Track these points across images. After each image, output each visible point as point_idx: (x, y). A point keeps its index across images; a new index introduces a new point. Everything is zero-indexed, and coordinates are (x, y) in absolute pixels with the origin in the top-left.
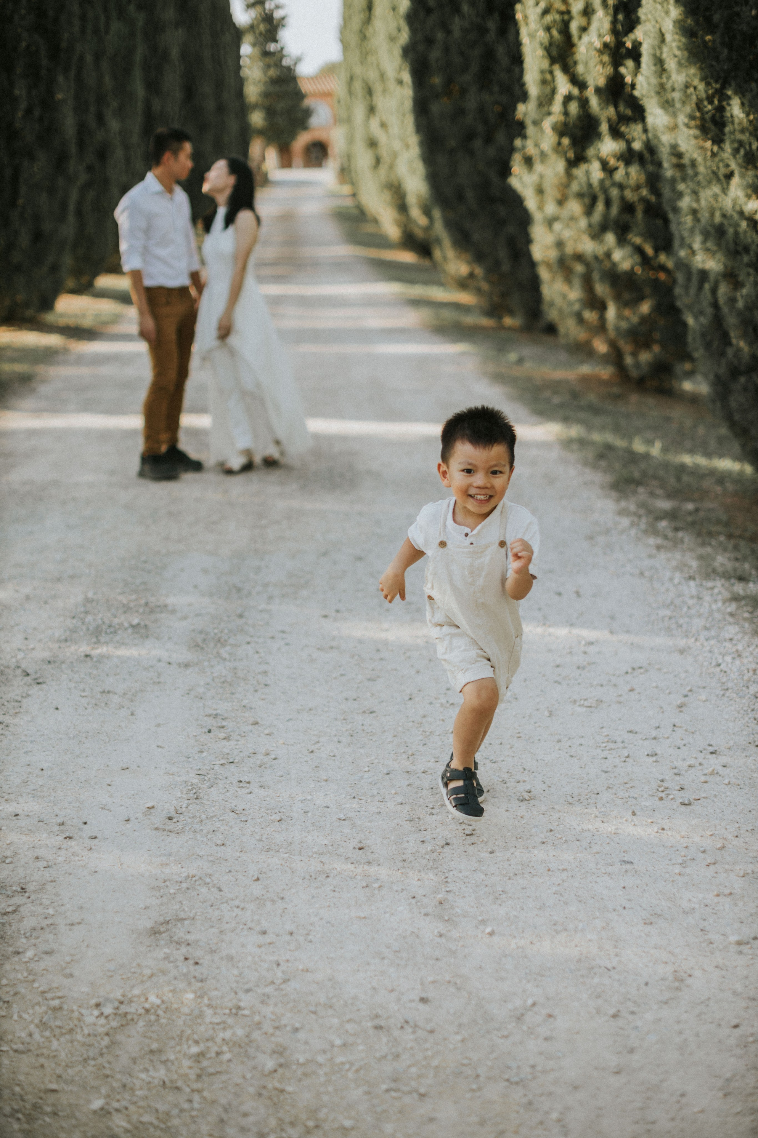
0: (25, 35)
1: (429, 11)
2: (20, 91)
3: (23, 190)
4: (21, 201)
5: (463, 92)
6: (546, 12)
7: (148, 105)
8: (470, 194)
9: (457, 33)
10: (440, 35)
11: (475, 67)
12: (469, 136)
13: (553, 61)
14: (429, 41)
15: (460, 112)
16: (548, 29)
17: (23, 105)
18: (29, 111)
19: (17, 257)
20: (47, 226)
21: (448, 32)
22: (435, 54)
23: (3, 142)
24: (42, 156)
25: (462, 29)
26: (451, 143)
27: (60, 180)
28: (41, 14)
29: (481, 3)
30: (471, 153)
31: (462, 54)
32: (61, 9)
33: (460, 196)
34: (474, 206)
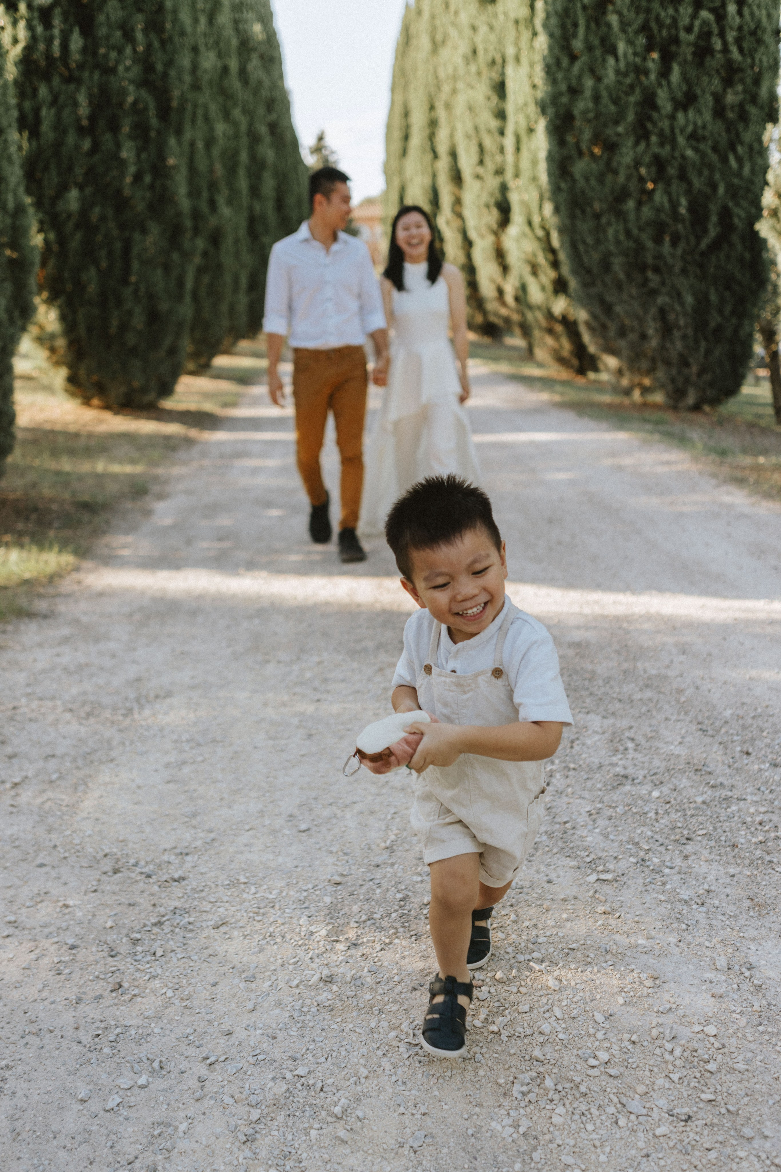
0: (131, 88)
1: (573, 58)
2: (127, 152)
3: (135, 265)
4: (133, 279)
8: (618, 263)
9: (610, 77)
10: (589, 83)
11: (631, 117)
12: (622, 196)
14: (574, 91)
17: (132, 169)
18: (138, 177)
19: (131, 339)
20: (163, 306)
21: (598, 78)
23: (110, 212)
24: (154, 229)
25: (618, 72)
26: (597, 206)
27: (175, 256)
28: (148, 68)
29: (642, 40)
30: (620, 215)
31: (616, 101)
32: (170, 63)
33: (606, 266)
34: (622, 276)
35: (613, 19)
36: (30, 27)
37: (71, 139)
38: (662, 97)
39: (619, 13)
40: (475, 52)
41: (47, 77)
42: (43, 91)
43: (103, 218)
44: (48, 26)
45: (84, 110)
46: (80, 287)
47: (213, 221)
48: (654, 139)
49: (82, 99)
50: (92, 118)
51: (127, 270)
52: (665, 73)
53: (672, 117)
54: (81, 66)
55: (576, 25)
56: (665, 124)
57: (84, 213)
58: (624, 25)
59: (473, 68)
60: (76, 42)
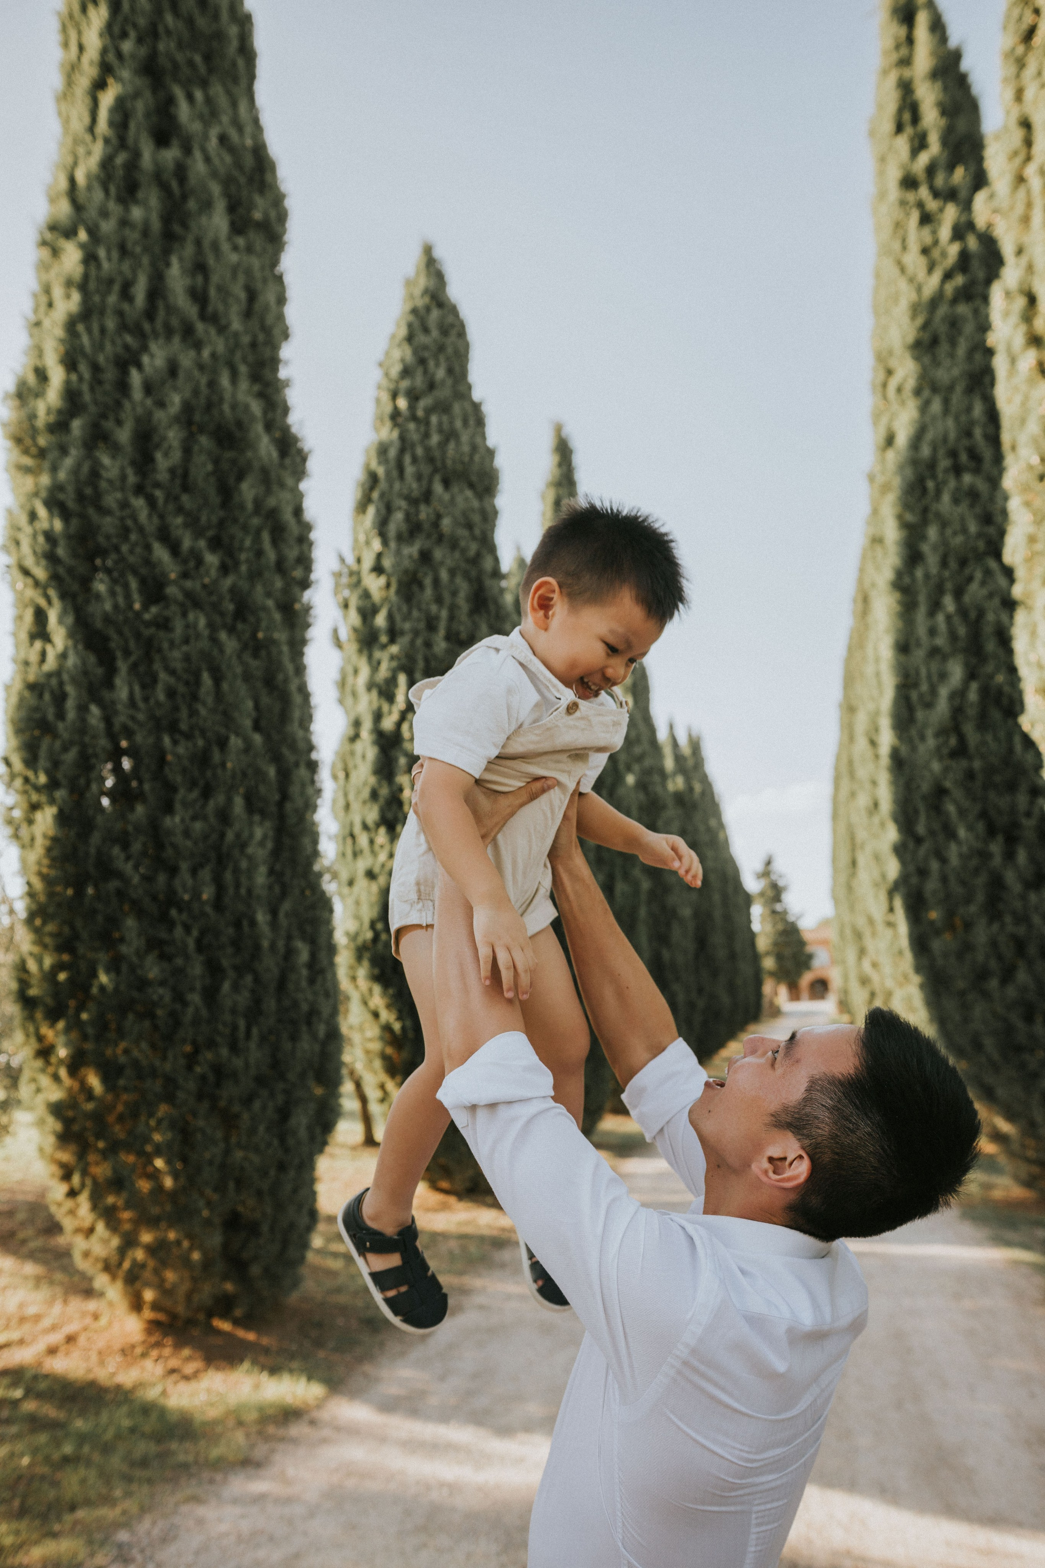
1: (919, 841)
5: (968, 926)
8: (989, 1043)
9: (954, 860)
10: (935, 865)
11: (980, 897)
12: (982, 975)
14: (923, 873)
15: (967, 948)
21: (944, 860)
22: (932, 885)
25: (961, 855)
26: (960, 984)
29: (981, 826)
30: (985, 995)
31: (963, 883)
33: (978, 1046)
34: (996, 1056)
35: (951, 808)
38: (1010, 877)
39: (955, 802)
40: (876, 805)
48: (1008, 919)
52: (1009, 856)
53: (1023, 897)
55: (916, 812)
56: (1018, 905)
58: (962, 812)
59: (876, 820)
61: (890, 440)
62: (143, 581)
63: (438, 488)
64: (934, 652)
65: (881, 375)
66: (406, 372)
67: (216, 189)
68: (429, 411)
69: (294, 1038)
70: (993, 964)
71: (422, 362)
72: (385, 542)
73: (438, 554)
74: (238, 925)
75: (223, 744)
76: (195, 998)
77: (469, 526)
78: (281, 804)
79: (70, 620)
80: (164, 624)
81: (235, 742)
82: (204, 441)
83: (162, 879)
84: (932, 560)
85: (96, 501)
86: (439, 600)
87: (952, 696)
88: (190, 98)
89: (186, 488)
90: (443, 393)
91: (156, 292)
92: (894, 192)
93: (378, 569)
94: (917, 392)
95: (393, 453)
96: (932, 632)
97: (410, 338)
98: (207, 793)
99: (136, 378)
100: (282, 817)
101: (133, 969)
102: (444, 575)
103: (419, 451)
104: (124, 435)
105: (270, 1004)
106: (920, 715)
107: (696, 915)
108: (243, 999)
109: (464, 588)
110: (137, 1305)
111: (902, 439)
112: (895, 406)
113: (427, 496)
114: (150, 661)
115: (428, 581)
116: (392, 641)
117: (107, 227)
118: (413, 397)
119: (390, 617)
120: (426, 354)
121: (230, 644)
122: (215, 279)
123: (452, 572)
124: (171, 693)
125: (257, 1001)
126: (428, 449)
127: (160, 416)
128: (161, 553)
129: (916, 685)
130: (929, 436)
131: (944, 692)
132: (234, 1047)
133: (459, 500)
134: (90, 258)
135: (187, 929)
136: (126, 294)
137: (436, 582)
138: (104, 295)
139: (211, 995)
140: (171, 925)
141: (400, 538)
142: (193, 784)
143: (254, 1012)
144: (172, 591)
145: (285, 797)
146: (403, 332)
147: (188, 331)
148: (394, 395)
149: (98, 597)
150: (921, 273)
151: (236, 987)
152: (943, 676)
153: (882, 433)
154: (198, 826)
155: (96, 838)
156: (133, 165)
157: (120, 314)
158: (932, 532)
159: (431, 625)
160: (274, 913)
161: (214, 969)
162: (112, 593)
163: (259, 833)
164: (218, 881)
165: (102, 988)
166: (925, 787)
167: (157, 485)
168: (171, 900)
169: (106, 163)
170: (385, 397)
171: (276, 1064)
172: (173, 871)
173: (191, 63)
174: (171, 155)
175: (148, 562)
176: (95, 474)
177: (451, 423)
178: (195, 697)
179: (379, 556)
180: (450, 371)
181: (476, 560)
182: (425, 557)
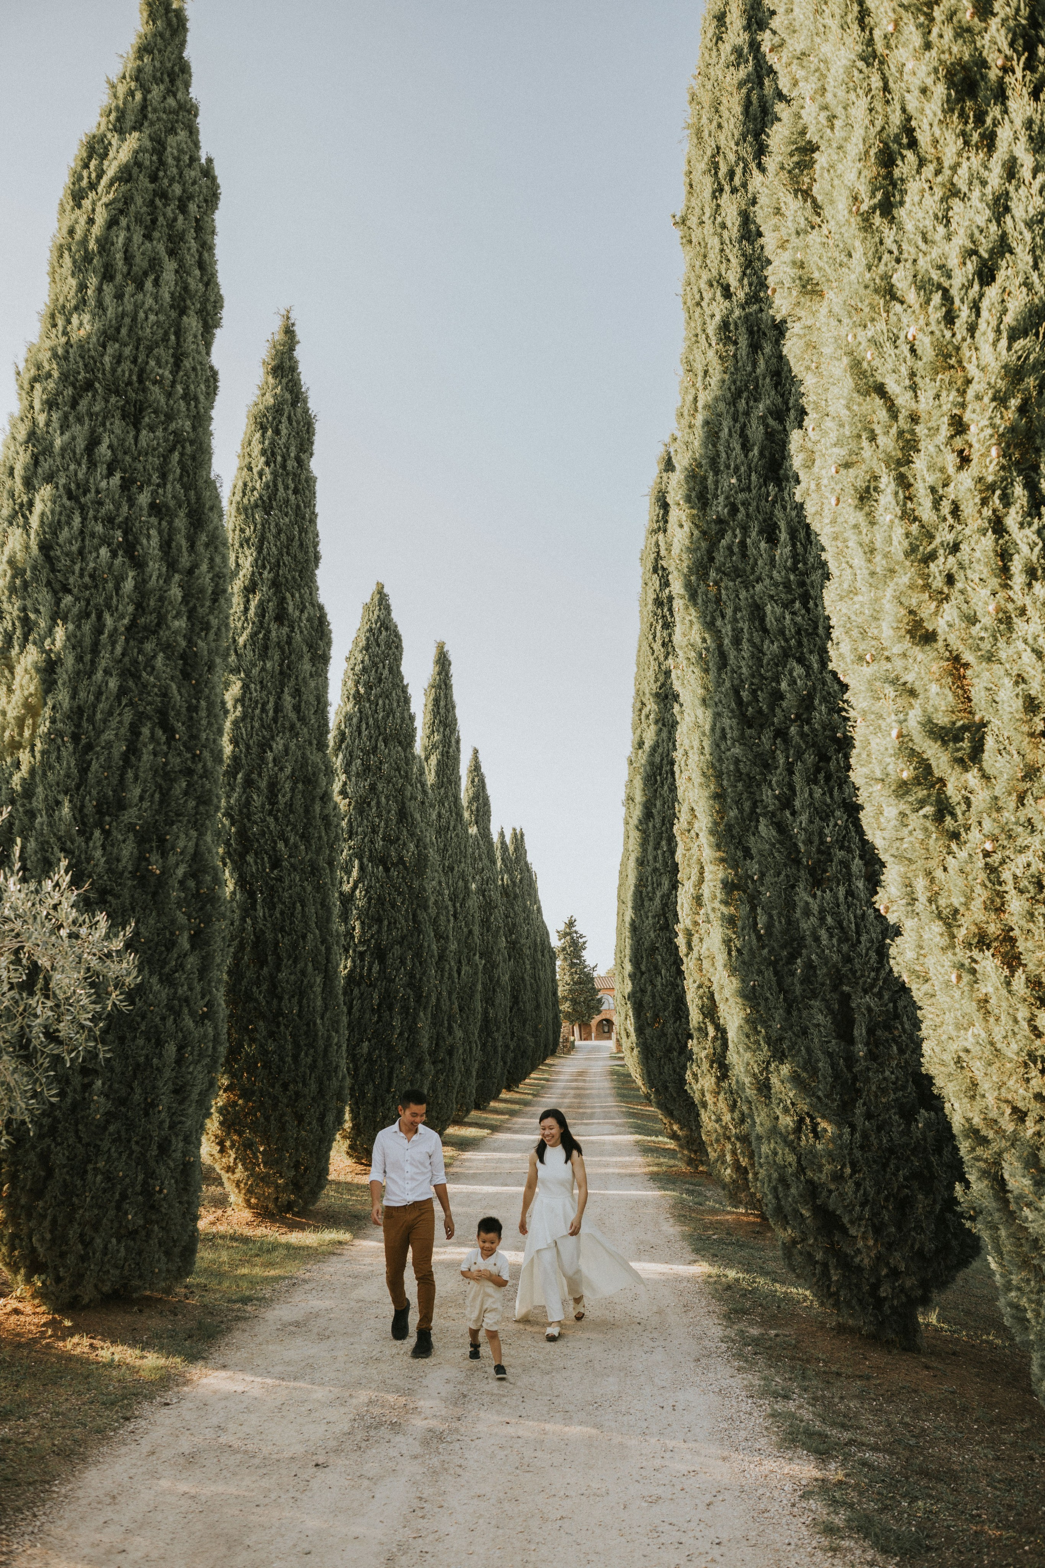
0: (402, 989)
2: (396, 1021)
3: (395, 1082)
4: (393, 1090)
5: (665, 1023)
6: (700, 987)
7: (486, 1012)
10: (649, 988)
12: (670, 1050)
13: (705, 1016)
14: (643, 991)
16: (701, 998)
17: (398, 1030)
18: (401, 1034)
21: (654, 986)
22: (647, 999)
23: (384, 1053)
24: (407, 1061)
26: (659, 1054)
27: (418, 1076)
28: (412, 976)
32: (424, 974)
33: (666, 1088)
36: (353, 961)
37: (367, 1016)
41: (359, 984)
42: (356, 992)
43: (380, 1057)
44: (362, 960)
45: (375, 1002)
46: (363, 1094)
47: (449, 1040)
49: (376, 996)
50: (379, 1005)
51: (390, 1085)
54: (377, 979)
55: (642, 957)
57: (370, 1054)
60: (376, 967)
61: (641, 744)
62: (270, 858)
63: (380, 744)
64: (655, 870)
65: (639, 705)
66: (364, 670)
67: (305, 649)
68: (377, 697)
69: (330, 1078)
70: (675, 1045)
71: (375, 664)
72: (349, 778)
73: (380, 786)
74: (308, 1025)
75: (304, 937)
76: (289, 1059)
77: (398, 769)
78: (326, 965)
79: (236, 876)
80: (280, 879)
81: (310, 936)
82: (300, 786)
83: (275, 1002)
84: (658, 820)
85: (249, 817)
86: (379, 816)
87: (662, 897)
88: (293, 596)
89: (291, 811)
90: (387, 685)
91: (278, 709)
92: (650, 607)
93: (343, 793)
94: (656, 722)
95: (355, 720)
96: (655, 858)
97: (367, 648)
98: (295, 962)
99: (270, 755)
100: (326, 971)
101: (261, 1046)
102: (383, 800)
103: (371, 721)
104: (263, 784)
105: (320, 1063)
106: (646, 904)
107: (512, 979)
108: (309, 1060)
109: (394, 807)
110: (249, 1205)
111: (647, 746)
112: (644, 725)
113: (375, 749)
114: (272, 896)
115: (373, 803)
116: (350, 838)
117: (255, 671)
118: (369, 687)
119: (350, 822)
120: (377, 660)
121: (309, 889)
122: (305, 697)
123: (387, 798)
124: (282, 913)
125: (315, 1061)
126: (376, 721)
127: (282, 776)
128: (281, 845)
129: (646, 886)
130: (660, 750)
131: (659, 894)
132: (305, 1085)
133: (393, 752)
134: (245, 687)
135: (287, 1027)
136: (263, 710)
137: (378, 803)
138: (254, 709)
139: (296, 1058)
140: (278, 1025)
141: (358, 775)
142: (290, 957)
143: (313, 1067)
144: (285, 863)
145: (328, 960)
146: (363, 643)
147: (292, 727)
148: (357, 683)
149: (248, 864)
150: (662, 658)
151: (306, 1055)
152: (660, 884)
153: (637, 739)
154: (293, 977)
155: (244, 982)
156: (267, 637)
157: (261, 719)
158: (658, 803)
159: (374, 831)
160: (322, 1018)
161: (297, 1045)
162: (256, 863)
163: (318, 980)
164: (300, 1003)
165: (247, 1054)
166: (647, 944)
167: (278, 811)
168: (279, 1013)
169: (253, 635)
170: (350, 684)
171: (321, 1092)
172: (280, 999)
173: (293, 578)
174: (285, 630)
175: (274, 849)
176: (248, 803)
177: (391, 704)
178: (292, 914)
179: (345, 784)
180: (391, 670)
181: (401, 791)
182: (373, 788)
